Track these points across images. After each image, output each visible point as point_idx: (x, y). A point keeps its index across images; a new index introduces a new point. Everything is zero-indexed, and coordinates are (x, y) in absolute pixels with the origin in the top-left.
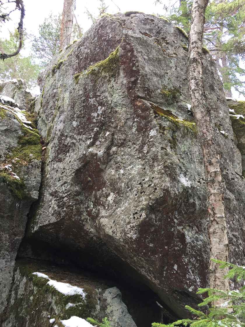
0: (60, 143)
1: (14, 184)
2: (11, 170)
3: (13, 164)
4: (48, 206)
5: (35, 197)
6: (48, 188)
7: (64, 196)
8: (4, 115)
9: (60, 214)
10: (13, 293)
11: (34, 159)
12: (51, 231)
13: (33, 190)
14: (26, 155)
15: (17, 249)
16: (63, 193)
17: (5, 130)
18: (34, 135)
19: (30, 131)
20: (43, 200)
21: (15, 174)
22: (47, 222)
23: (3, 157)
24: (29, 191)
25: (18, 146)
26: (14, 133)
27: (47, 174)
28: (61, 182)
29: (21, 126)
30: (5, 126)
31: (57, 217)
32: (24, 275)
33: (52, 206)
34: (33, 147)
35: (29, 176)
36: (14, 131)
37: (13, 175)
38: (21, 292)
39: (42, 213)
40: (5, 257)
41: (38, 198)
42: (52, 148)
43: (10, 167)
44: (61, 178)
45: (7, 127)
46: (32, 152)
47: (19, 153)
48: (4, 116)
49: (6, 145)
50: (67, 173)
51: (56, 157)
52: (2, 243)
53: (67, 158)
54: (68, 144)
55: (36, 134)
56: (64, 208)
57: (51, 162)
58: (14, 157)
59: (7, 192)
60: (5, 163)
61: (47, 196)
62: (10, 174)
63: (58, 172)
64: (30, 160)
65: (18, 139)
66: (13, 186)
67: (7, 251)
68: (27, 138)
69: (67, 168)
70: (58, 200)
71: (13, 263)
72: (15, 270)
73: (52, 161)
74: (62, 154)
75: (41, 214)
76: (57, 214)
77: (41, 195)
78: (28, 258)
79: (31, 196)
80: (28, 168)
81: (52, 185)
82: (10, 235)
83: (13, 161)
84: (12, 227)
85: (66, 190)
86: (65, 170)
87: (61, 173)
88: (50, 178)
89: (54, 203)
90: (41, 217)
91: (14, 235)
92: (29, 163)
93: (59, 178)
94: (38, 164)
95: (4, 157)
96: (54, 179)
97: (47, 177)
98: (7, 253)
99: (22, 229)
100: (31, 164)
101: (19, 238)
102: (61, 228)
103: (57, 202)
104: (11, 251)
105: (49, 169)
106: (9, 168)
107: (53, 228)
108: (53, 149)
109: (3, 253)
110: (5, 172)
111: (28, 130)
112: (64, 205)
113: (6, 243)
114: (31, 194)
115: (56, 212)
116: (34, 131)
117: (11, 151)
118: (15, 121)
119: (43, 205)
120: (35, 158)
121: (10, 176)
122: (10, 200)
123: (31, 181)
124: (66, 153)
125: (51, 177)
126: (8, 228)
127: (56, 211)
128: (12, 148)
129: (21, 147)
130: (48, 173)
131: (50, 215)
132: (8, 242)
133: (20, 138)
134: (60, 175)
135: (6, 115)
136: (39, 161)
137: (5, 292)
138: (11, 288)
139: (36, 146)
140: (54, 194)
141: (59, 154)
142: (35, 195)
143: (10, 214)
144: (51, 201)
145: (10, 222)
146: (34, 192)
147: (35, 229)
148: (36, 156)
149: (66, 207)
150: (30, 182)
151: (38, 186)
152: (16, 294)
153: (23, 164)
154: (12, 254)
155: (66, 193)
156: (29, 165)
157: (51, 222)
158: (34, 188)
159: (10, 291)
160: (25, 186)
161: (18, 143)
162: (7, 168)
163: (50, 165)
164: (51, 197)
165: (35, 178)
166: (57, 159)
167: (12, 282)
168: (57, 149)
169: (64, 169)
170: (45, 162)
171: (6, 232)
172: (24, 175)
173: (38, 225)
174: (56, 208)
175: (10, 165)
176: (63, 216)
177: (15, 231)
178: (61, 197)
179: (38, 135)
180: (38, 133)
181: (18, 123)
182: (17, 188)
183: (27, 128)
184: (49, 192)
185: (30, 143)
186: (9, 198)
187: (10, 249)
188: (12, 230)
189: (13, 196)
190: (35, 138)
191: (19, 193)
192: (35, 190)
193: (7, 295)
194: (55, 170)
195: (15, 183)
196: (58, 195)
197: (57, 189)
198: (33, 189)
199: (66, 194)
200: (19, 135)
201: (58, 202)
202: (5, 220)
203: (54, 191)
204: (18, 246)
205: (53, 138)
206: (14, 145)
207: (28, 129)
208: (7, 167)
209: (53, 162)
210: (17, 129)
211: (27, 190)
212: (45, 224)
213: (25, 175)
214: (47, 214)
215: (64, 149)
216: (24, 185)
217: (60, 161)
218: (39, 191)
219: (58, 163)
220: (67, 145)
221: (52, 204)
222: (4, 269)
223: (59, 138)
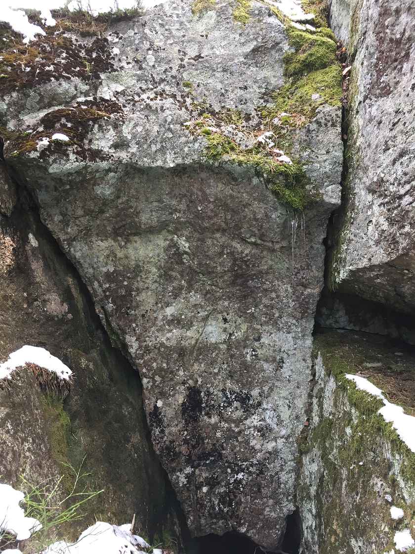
0: (381, 40)
1: (281, 178)
2: (272, 144)
3: (276, 128)
4: (366, 219)
5: (333, 201)
6: (361, 173)
7: (402, 192)
8: (247, 15)
9: (395, 242)
10: (315, 401)
11: (321, 104)
12: (379, 281)
13: (325, 184)
14: (303, 100)
15: (312, 314)
16: (399, 184)
17: (254, 50)
18: (319, 42)
19: (309, 36)
20: (353, 204)
21: (281, 152)
22: (364, 263)
23: (253, 117)
24: (316, 188)
25: (285, 83)
26: (273, 52)
27: (357, 136)
28: (392, 153)
29: (287, 30)
30: (252, 40)
31: (390, 249)
32: (330, 374)
33: (374, 221)
34: (319, 76)
35: (313, 151)
36: (273, 47)
37: (278, 156)
38: (328, 405)
39: (352, 237)
40: (292, 329)
41: (340, 202)
42: (362, 64)
43: (270, 138)
44: (390, 143)
45: (255, 43)
46: (316, 90)
47: (289, 98)
48: (246, 18)
49: (260, 87)
50: (406, 125)
51: (373, 85)
52: (281, 303)
53: (405, 79)
54: (403, 34)
55: (326, 39)
56: (403, 227)
57: (364, 102)
58: (276, 113)
59: (268, 197)
60: (260, 130)
61: (362, 196)
62: (270, 154)
63: (382, 125)
64: (314, 109)
65: (284, 65)
66: (278, 182)
67: (294, 317)
68: (302, 56)
69: (406, 110)
70: (387, 203)
71: (309, 342)
72: (314, 357)
73: (366, 98)
74: (389, 70)
75: (350, 241)
76: (388, 241)
77: (346, 193)
78: (339, 328)
79: (324, 200)
80: (309, 131)
81: (369, 163)
82: (294, 288)
83: (276, 121)
84: (296, 270)
85: (405, 174)
86: (400, 116)
87: (390, 126)
88: (363, 147)
89: (377, 213)
90: (351, 247)
91: (302, 286)
92: (310, 118)
93: (386, 142)
94: (334, 115)
95: (256, 116)
96: (374, 147)
97: (358, 144)
98: (294, 321)
99: (316, 272)
100: (315, 119)
101: (314, 291)
102: (404, 275)
103: (385, 210)
104: (302, 318)
105: (361, 122)
106: (267, 140)
107: (382, 275)
108: (366, 63)
109: (287, 323)
110: (258, 153)
111: (304, 34)
112: (403, 218)
113: (288, 303)
114: (323, 194)
115: (385, 237)
116: (320, 32)
117: (270, 99)
118: (272, 20)
119: (353, 218)
120: (324, 103)
121: (270, 160)
122: (279, 214)
123: (319, 162)
124: (401, 63)
125: (366, 142)
126: (287, 272)
127: (386, 234)
128: (273, 91)
129: (293, 84)
130: (360, 134)
131: (372, 243)
132: (293, 301)
133: (287, 61)
134: (388, 134)
135: (251, 13)
136: (336, 107)
137: (300, 396)
138: (312, 391)
139: (327, 69)
140: (377, 188)
141: (380, 73)
142: (332, 195)
143: (284, 244)
144: (370, 207)
145: (289, 260)
146: (330, 187)
147: (341, 275)
148: (327, 95)
149: (410, 224)
150: (316, 165)
151: (337, 171)
152: (321, 405)
153: (298, 123)
154: (304, 324)
155: (405, 183)
156: (311, 122)
157: (376, 261)
158: (328, 177)
159: (310, 396)
160: (306, 176)
161: (285, 75)
162: (261, 143)
163: (361, 113)
164: (370, 197)
165: (328, 152)
166: (378, 89)
167: (311, 378)
168: (374, 61)
169: (396, 112)
170: (351, 107)
171: (284, 281)
172: (301, 150)
173: (347, 268)
174: (385, 226)
175: (268, 134)
176: (403, 249)
177: (303, 278)
178: (394, 196)
179: (329, 40)
180: (330, 37)
181: (280, 23)
182: (287, 186)
183: (300, 30)
184: (364, 183)
185: (309, 67)
186: (276, 209)
187: (299, 315)
188: (296, 275)
189: (282, 204)
190: (322, 51)
191: (294, 197)
192: (332, 183)
193: (305, 403)
194: (374, 122)
195: (281, 173)
196: (385, 190)
197: (382, 175)
198: (326, 181)
199: (408, 187)
200: (285, 55)
201: (389, 210)
202: (278, 256)
203: (375, 180)
204: (313, 307)
205: (364, 34)
206: (277, 83)
207: (304, 31)
208: (261, 139)
209: (368, 101)
210: (278, 40)
211: (311, 186)
212: (361, 265)
213: (304, 149)
214: (364, 240)
215: (394, 53)
216: (303, 175)
217: (386, 92)
218: (341, 184)
219: (381, 101)
220: (401, 39)
221: (373, 214)
222: (292, 353)
223: (376, 26)
